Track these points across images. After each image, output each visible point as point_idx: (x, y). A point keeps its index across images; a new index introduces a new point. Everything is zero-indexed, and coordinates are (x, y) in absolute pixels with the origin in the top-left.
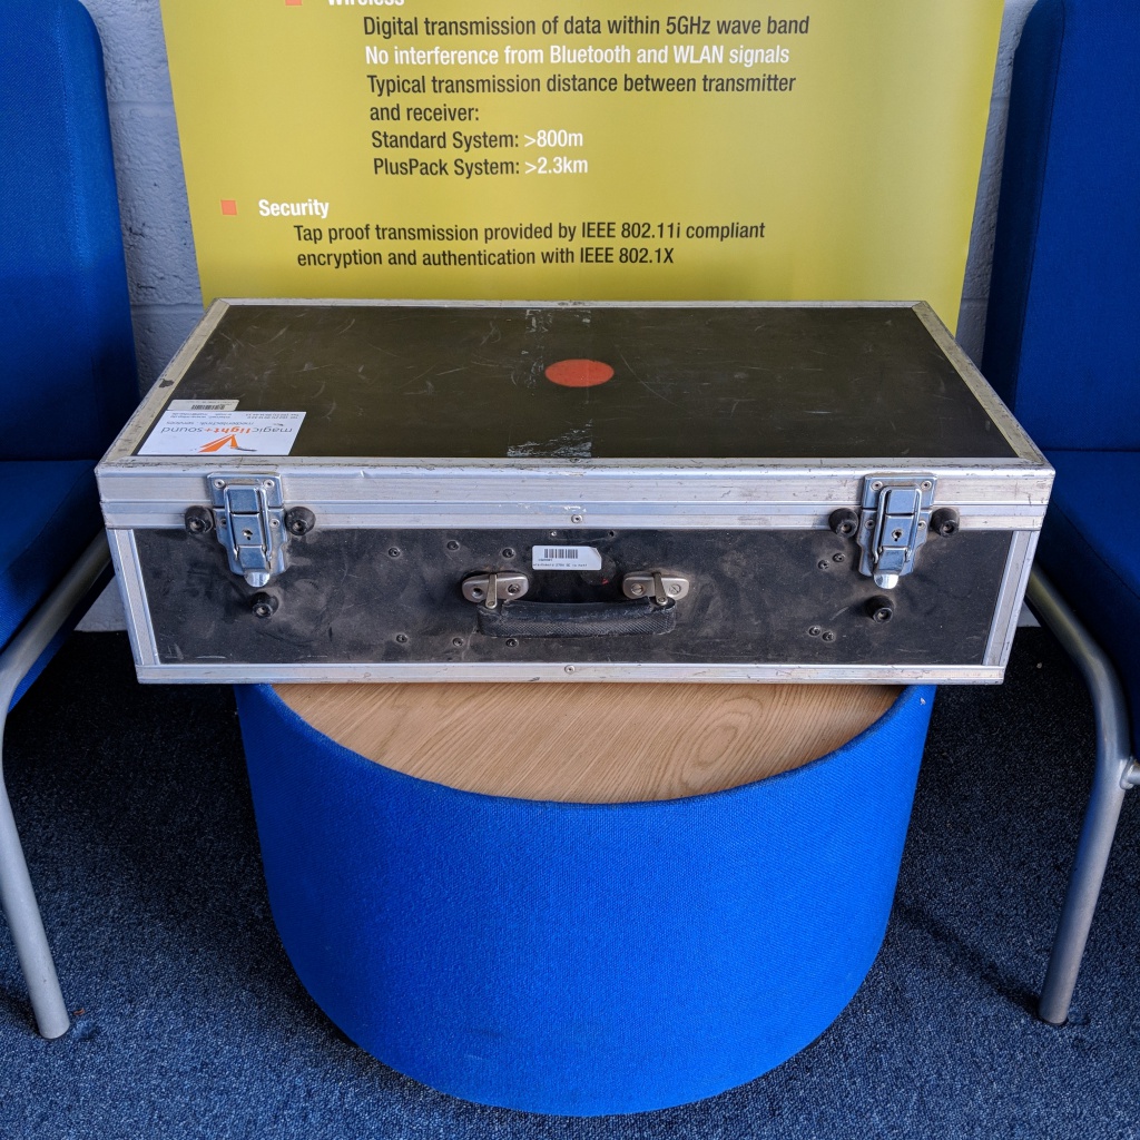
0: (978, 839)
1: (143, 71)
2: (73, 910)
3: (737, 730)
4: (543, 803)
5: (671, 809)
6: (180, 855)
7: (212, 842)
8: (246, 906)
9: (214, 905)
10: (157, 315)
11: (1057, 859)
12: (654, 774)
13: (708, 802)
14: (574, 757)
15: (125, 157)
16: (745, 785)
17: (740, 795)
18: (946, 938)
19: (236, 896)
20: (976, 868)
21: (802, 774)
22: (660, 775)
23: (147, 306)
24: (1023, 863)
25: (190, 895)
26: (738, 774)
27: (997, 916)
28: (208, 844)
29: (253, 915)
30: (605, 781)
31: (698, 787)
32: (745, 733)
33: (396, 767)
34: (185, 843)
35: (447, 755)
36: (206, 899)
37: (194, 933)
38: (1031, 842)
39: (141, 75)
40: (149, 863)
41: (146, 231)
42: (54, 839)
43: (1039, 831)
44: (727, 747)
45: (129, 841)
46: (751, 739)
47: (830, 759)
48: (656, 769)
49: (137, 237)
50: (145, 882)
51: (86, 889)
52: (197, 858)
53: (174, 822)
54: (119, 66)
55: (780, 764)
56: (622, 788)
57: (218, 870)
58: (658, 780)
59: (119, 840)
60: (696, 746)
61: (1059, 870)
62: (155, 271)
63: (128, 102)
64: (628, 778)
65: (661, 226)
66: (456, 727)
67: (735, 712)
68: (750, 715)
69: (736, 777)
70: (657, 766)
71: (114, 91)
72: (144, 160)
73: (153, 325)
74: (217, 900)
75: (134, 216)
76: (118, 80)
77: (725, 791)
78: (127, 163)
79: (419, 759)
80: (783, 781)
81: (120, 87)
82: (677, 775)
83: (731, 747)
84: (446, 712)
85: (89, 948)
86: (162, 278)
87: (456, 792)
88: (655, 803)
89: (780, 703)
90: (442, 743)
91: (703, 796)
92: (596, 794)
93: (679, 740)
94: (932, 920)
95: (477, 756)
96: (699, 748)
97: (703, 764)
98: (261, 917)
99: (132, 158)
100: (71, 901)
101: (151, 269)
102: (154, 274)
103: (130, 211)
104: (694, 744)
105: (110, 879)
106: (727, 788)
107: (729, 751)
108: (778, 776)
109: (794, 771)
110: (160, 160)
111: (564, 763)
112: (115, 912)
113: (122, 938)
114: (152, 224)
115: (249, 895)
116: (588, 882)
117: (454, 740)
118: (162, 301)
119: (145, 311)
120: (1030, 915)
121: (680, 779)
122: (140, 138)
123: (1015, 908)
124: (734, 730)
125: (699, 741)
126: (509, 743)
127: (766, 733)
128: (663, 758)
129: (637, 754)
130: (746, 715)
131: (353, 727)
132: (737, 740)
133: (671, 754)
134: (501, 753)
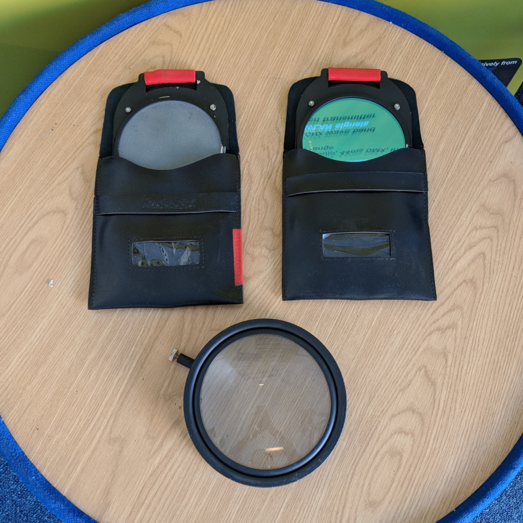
3: (401, 457)
14: (266, 503)
32: (408, 460)
44: (393, 481)
46: (412, 468)
48: (334, 513)
55: (436, 500)
60: (367, 481)
68: (413, 435)
70: (336, 509)
83: (397, 479)
93: (353, 474)
96: (370, 484)
97: (373, 505)
104: (365, 479)
107: (394, 485)
111: (259, 510)
124: (399, 457)
125: (370, 475)
126: (211, 487)
127: (425, 459)
128: (340, 499)
129: (319, 495)
130: (410, 435)
131: (79, 469)
132: (401, 470)
133: (347, 493)
134: (205, 500)
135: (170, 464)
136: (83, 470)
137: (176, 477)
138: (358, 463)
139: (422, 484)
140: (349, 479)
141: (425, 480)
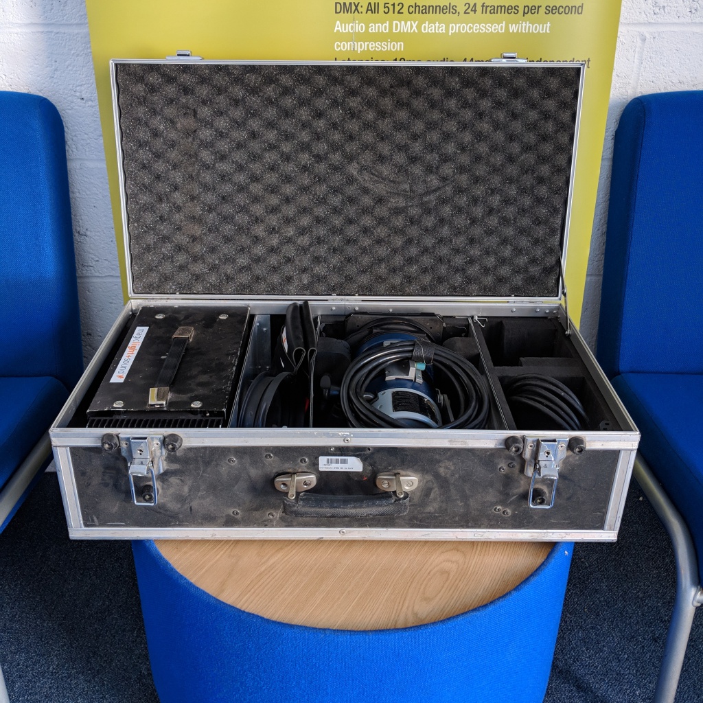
0: (605, 620)
1: (88, 141)
2: (27, 667)
3: (449, 574)
4: (324, 630)
5: (406, 634)
6: (96, 629)
7: (116, 619)
8: (137, 666)
9: (116, 665)
10: (94, 283)
11: (655, 635)
12: (396, 608)
13: (430, 629)
14: (344, 595)
15: (76, 190)
16: (454, 617)
17: (450, 624)
18: (585, 691)
19: (131, 658)
20: (604, 641)
21: (491, 608)
22: (400, 607)
23: (88, 277)
24: (633, 637)
25: (101, 657)
26: (450, 607)
27: (617, 674)
28: (114, 622)
29: (141, 672)
30: (365, 612)
31: (424, 616)
32: (454, 576)
33: (229, 602)
34: (99, 620)
35: (264, 592)
36: (112, 660)
37: (103, 684)
38: (637, 623)
39: (87, 144)
40: (76, 634)
41: (88, 233)
42: (17, 616)
43: (643, 614)
44: (443, 587)
45: (64, 618)
46: (457, 581)
47: (509, 597)
48: (397, 603)
49: (83, 237)
50: (73, 648)
51: (36, 652)
52: (107, 631)
53: (93, 605)
54: (74, 138)
55: (476, 600)
56: (375, 617)
57: (119, 640)
58: (398, 612)
59: (58, 617)
60: (423, 587)
61: (656, 641)
62: (93, 257)
63: (80, 159)
64: (379, 610)
66: (269, 572)
67: (448, 561)
68: (457, 563)
69: (448, 609)
70: (398, 601)
71: (71, 152)
72: (88, 193)
73: (91, 288)
74: (118, 661)
75: (81, 224)
76: (74, 146)
77: (441, 621)
78: (78, 194)
79: (246, 595)
80: (477, 614)
81: (75, 150)
82: (410, 608)
83: (446, 586)
84: (263, 561)
85: (36, 694)
86: (97, 261)
87: (268, 621)
88: (396, 630)
89: (477, 553)
90: (260, 583)
91: (427, 625)
92: (358, 621)
93: (412, 582)
94: (576, 677)
95: (282, 593)
96: (425, 588)
97: (427, 600)
98: (146, 673)
99: (81, 191)
100: (26, 660)
101: (90, 255)
102: (93, 259)
103: (79, 222)
104: (421, 585)
105: (51, 645)
106: (442, 618)
107: (444, 589)
108: (474, 610)
109: (485, 606)
110: (98, 192)
111: (339, 598)
112: (53, 669)
113: (58, 687)
114: (92, 230)
115: (139, 658)
116: (353, 680)
117: (268, 581)
118: (97, 274)
119: (86, 280)
120: (638, 674)
121: (413, 610)
122: (86, 180)
123: (629, 669)
124: (447, 574)
125: (425, 582)
126: (303, 584)
127: (468, 576)
128: (402, 595)
129: (385, 592)
130: (455, 564)
131: (204, 570)
132: (449, 581)
133: (407, 592)
134: (297, 591)
135: (273, 571)
136: (207, 571)
137: (276, 578)
138: (416, 576)
139: (466, 590)
140: (409, 585)
141: (467, 587)
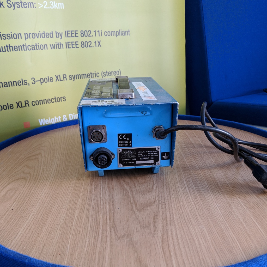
65: (95, 31)
